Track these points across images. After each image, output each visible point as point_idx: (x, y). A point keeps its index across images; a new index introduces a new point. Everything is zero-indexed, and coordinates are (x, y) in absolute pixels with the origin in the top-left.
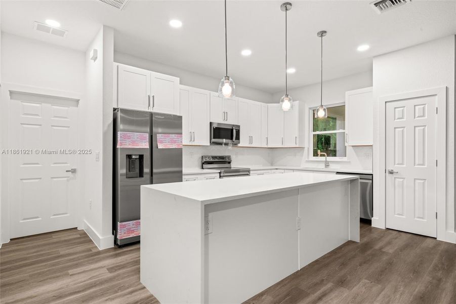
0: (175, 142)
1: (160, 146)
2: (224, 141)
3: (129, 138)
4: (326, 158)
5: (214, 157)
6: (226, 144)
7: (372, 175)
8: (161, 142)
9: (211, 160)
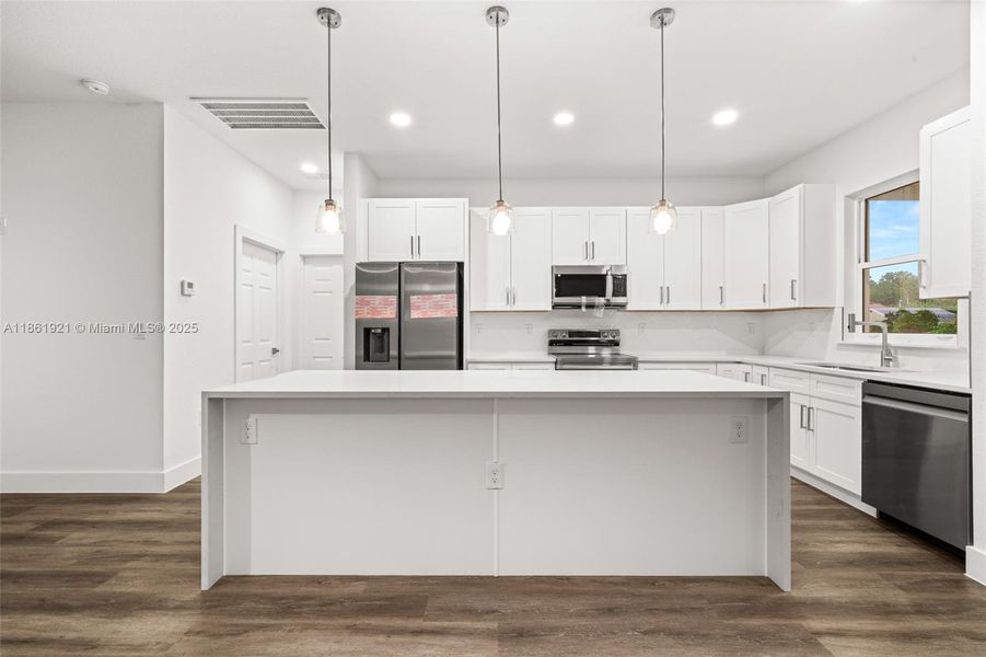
0: (441, 307)
1: (415, 315)
2: (584, 300)
3: (368, 303)
4: (885, 339)
5: (571, 333)
6: (590, 306)
7: (970, 396)
8: (418, 308)
9: (567, 338)
